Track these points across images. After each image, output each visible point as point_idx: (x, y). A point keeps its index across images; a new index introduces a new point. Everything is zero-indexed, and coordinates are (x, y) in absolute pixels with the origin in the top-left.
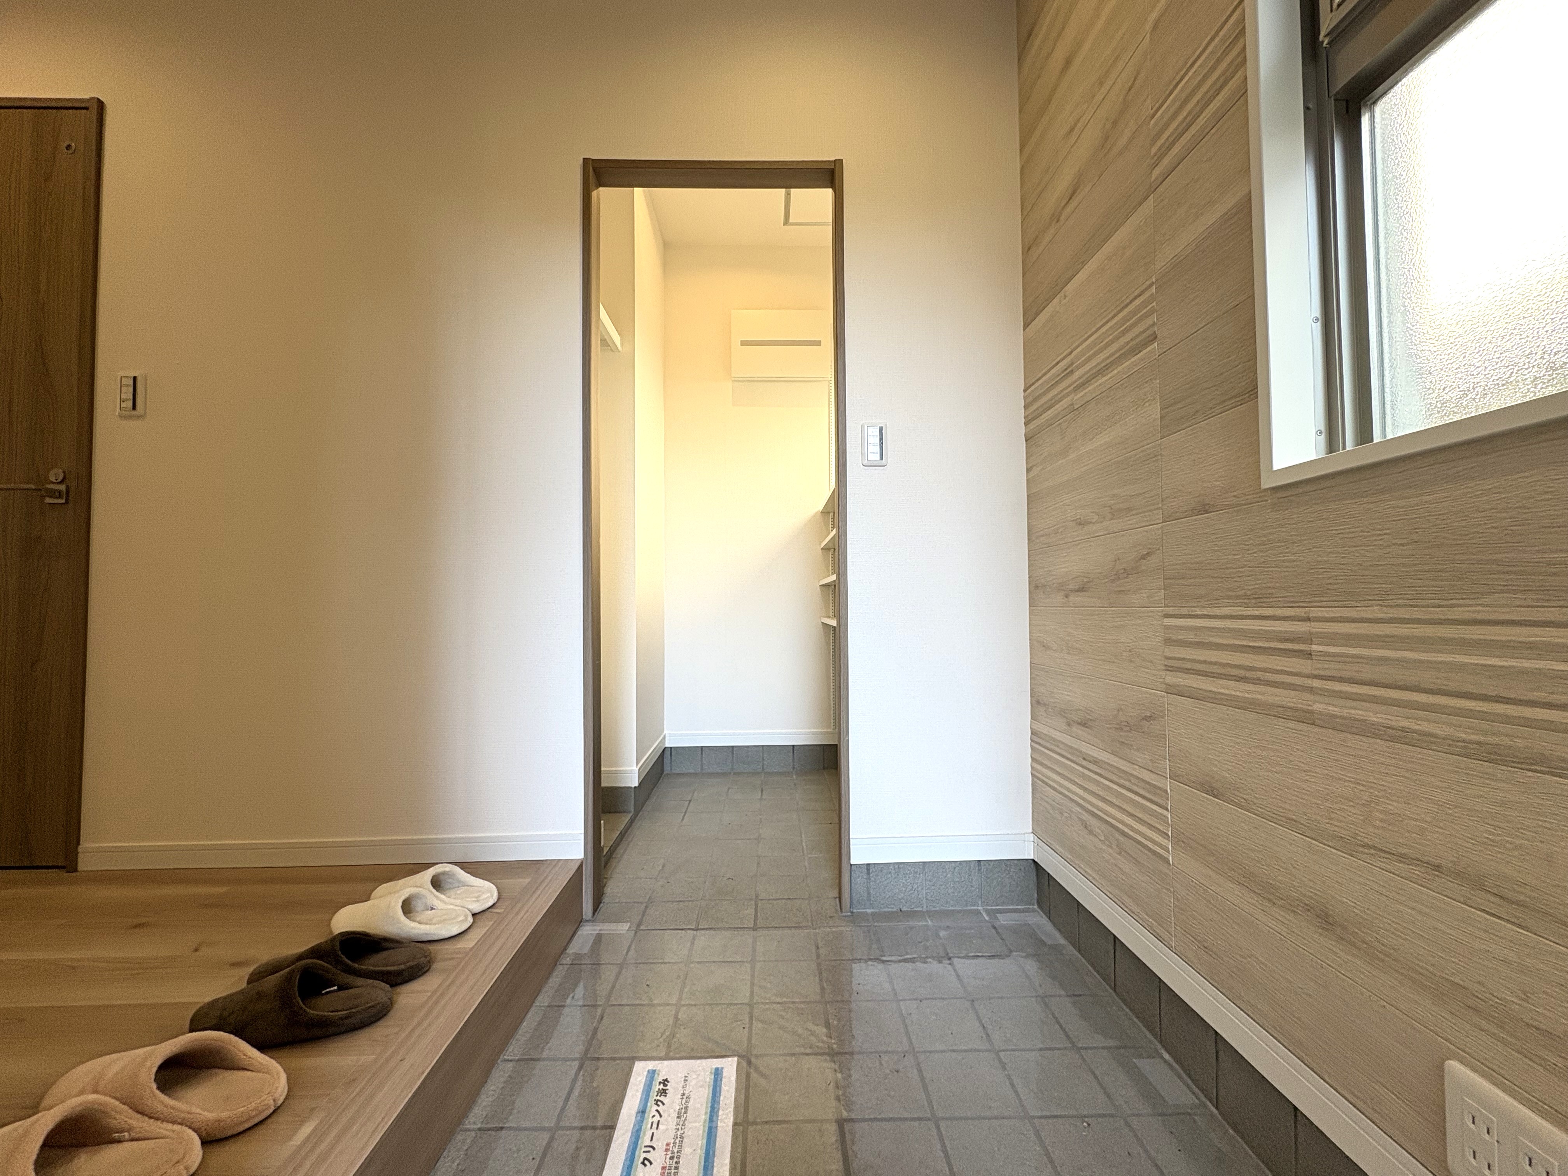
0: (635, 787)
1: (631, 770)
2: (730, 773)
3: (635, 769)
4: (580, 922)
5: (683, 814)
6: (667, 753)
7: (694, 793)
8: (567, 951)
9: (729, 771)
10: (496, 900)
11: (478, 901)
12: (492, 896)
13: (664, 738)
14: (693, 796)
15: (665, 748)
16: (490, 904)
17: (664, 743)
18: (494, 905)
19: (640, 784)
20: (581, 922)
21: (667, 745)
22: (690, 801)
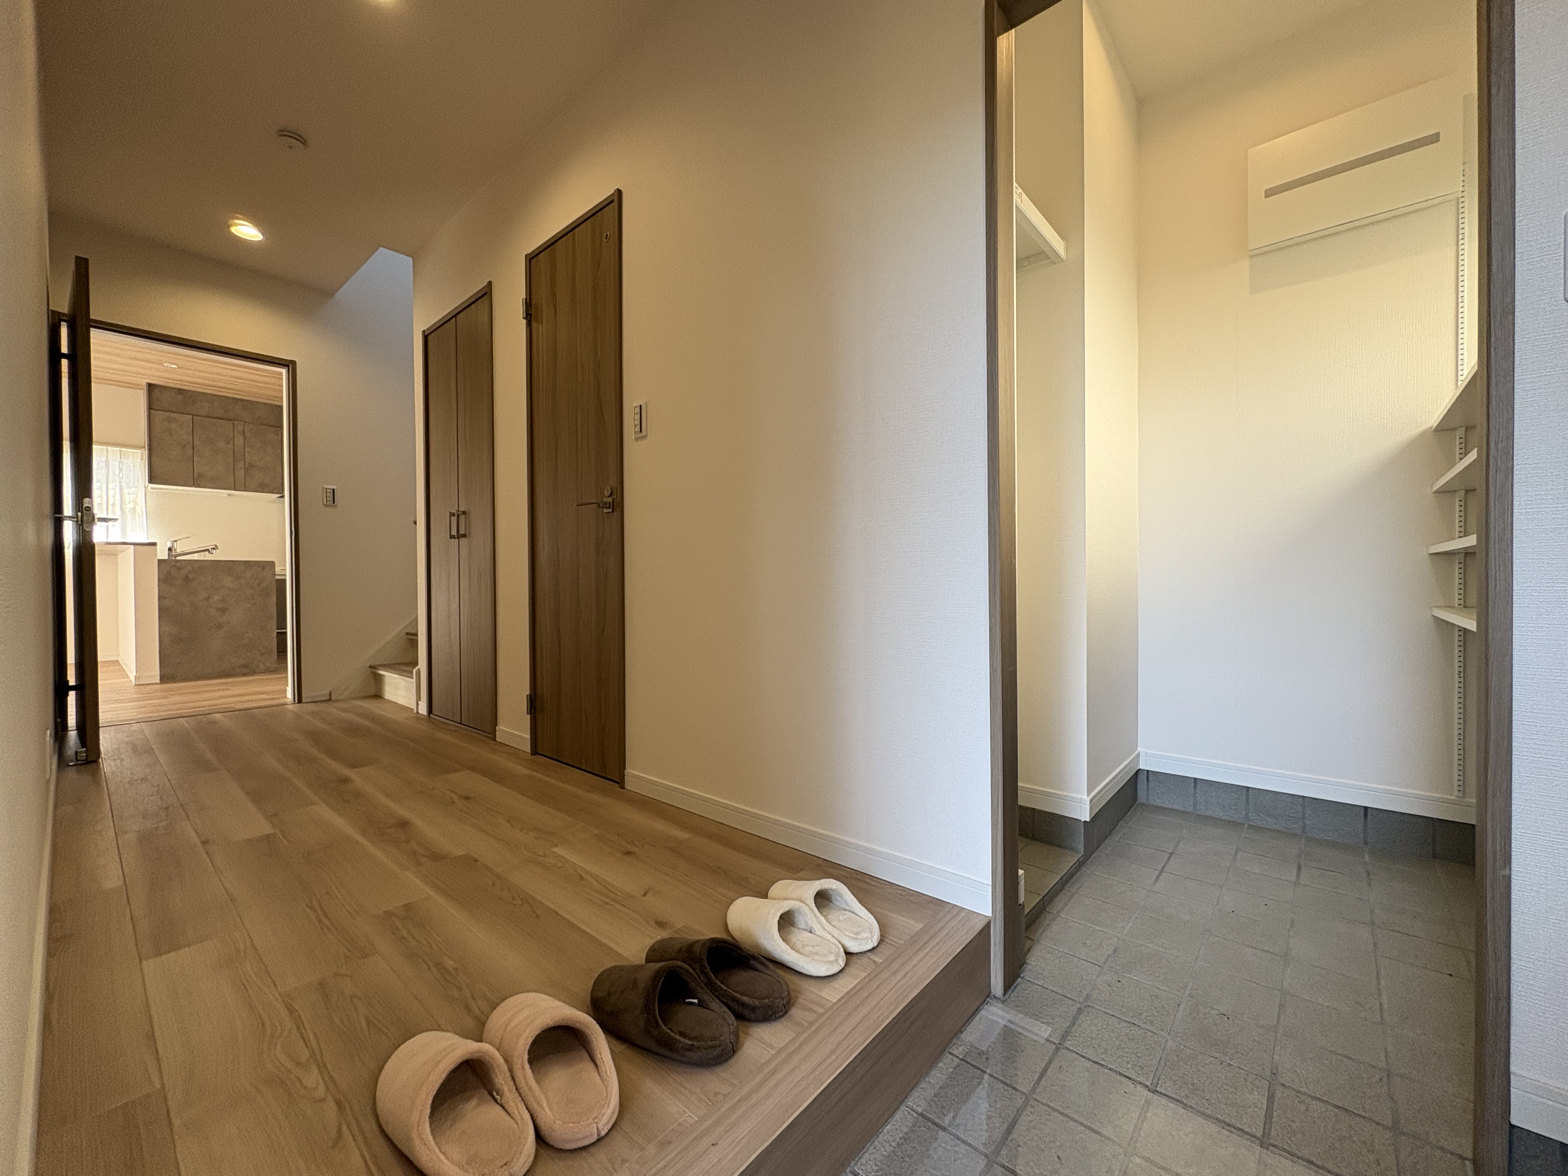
0: (1085, 822)
1: (1081, 799)
2: (1243, 824)
3: (1087, 799)
4: (986, 996)
5: (1157, 873)
6: (1142, 778)
7: (1178, 842)
8: (963, 1035)
9: (1241, 821)
10: (876, 944)
11: (856, 939)
12: (872, 938)
13: (1138, 756)
14: (1176, 847)
15: (1140, 769)
16: (869, 947)
17: (1138, 762)
18: (874, 948)
19: (1094, 819)
20: (988, 996)
21: (1141, 767)
22: (1171, 854)
